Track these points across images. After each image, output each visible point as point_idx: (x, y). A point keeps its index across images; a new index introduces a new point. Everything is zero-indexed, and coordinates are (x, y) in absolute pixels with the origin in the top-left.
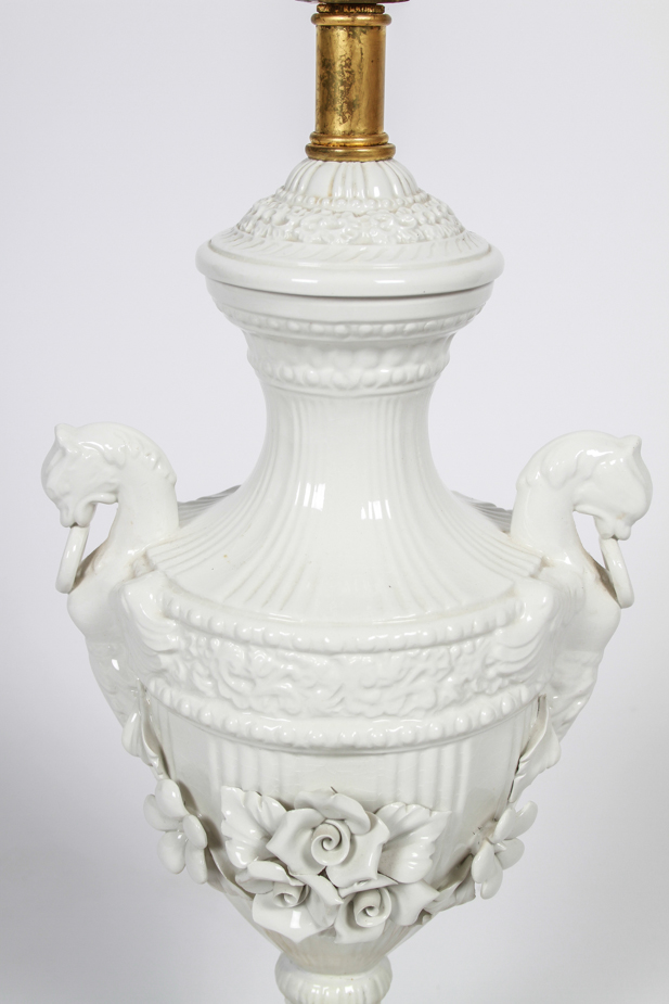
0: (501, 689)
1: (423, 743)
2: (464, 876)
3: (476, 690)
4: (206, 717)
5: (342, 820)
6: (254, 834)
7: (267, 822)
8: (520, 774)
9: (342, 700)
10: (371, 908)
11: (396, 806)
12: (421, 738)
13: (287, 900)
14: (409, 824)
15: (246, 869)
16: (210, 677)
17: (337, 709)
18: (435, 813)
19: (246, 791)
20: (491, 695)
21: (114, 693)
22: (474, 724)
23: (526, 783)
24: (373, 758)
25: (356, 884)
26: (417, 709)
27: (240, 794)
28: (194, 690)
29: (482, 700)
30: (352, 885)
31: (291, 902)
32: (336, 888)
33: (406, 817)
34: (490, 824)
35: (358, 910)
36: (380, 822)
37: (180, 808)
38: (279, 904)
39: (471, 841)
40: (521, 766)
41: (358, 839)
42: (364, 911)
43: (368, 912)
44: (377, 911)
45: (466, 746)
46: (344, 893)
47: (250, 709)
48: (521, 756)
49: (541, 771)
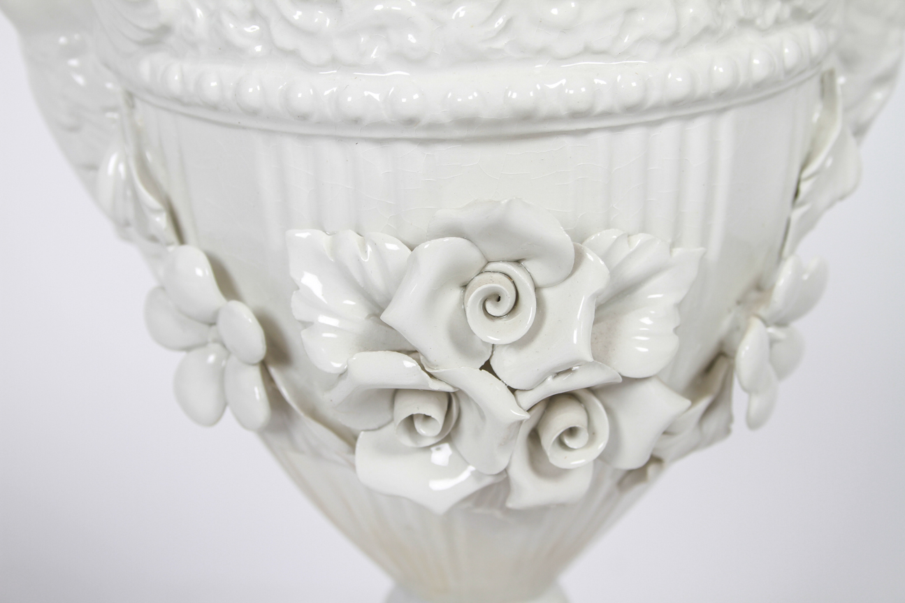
0: (778, 23)
1: (657, 108)
2: (716, 387)
3: (742, 14)
4: (252, 93)
5: (518, 262)
6: (353, 309)
7: (377, 281)
8: (802, 204)
9: (509, 23)
10: (572, 431)
11: (612, 235)
12: (654, 97)
13: (420, 427)
14: (634, 269)
15: (343, 374)
16: (255, 15)
17: (501, 43)
18: (677, 251)
19: (332, 234)
20: (764, 31)
21: (74, 129)
22: (742, 80)
23: (809, 223)
24: (567, 142)
25: (550, 379)
26: (643, 40)
27: (323, 240)
28: (227, 50)
29: (750, 37)
30: (542, 381)
31: (429, 432)
32: (513, 391)
33: (630, 256)
34: (754, 295)
35: (548, 439)
36: (590, 256)
37: (211, 295)
38: (406, 441)
39: (725, 324)
40: (804, 187)
41: (547, 294)
42: (560, 442)
43: (567, 441)
44: (583, 437)
45: (726, 124)
46: (528, 399)
47: (335, 62)
48: (804, 166)
49: (831, 205)
